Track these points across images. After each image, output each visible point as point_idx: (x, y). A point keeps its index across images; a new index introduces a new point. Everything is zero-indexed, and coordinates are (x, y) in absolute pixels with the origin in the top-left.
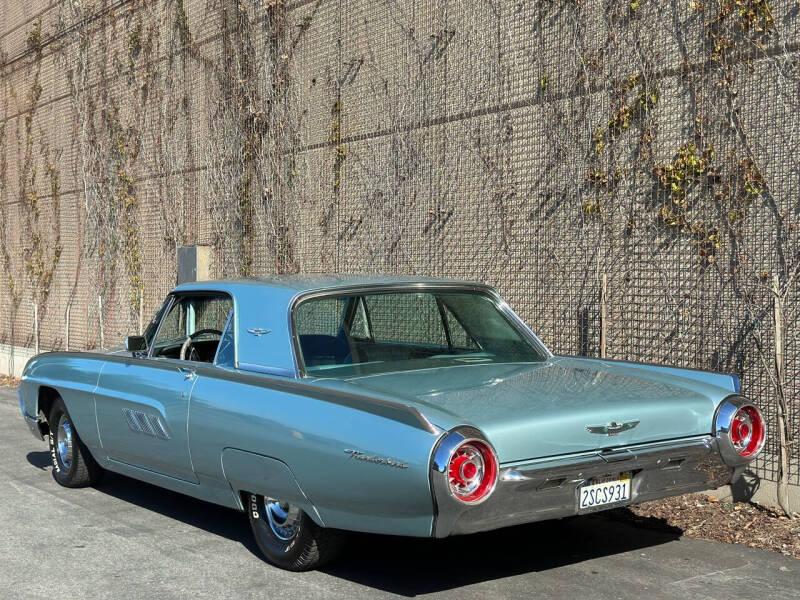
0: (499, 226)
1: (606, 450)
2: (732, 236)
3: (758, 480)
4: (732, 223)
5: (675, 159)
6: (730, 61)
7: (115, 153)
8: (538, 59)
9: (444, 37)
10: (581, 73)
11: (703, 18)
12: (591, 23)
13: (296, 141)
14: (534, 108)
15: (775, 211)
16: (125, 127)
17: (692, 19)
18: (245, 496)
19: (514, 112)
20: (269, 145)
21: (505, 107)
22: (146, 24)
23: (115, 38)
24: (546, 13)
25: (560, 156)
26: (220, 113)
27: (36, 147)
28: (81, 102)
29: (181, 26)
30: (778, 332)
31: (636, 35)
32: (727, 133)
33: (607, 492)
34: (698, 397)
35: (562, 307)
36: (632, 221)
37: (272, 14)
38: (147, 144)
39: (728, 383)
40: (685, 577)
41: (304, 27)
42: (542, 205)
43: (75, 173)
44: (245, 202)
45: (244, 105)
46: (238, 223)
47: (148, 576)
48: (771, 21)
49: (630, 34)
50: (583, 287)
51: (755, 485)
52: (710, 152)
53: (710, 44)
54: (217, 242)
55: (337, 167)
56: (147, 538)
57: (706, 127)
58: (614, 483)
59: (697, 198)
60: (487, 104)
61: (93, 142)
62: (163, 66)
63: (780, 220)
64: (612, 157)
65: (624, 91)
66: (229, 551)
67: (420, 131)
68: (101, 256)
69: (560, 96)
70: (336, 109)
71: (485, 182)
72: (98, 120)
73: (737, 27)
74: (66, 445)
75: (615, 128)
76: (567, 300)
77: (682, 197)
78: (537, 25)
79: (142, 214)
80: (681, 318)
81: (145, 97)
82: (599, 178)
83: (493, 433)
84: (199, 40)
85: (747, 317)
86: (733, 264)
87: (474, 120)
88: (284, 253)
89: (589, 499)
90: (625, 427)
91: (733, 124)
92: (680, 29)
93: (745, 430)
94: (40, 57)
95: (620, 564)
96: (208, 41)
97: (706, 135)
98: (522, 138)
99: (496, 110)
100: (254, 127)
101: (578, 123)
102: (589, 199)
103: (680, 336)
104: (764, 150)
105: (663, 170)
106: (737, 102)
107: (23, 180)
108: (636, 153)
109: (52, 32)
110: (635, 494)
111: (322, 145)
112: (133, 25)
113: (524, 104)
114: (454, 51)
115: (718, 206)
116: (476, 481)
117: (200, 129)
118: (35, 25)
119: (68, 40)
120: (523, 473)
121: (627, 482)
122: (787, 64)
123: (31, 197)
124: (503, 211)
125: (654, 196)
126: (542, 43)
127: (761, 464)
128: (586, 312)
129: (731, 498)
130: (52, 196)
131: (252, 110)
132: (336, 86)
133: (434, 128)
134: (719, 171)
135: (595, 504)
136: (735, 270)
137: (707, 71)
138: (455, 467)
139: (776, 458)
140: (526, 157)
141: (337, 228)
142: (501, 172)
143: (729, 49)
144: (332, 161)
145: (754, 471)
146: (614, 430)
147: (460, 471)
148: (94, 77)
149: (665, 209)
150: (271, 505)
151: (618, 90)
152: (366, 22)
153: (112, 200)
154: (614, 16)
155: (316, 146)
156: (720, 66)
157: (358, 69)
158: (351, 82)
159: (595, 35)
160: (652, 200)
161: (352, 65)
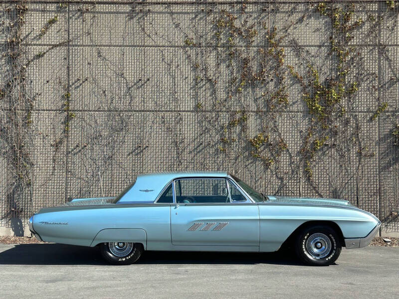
0: (175, 153)
2: (276, 161)
4: (276, 157)
14: (193, 114)
15: (290, 155)
19: (183, 114)
25: (206, 131)
32: (274, 132)
37: (12, 45)
41: (39, 56)
42: (197, 147)
48: (288, 103)
52: (268, 136)
59: (264, 149)
60: (168, 109)
65: (235, 114)
70: (67, 97)
75: (232, 124)
82: (226, 140)
101: (214, 121)
102: (220, 146)
105: (254, 140)
113: (188, 111)
114: (149, 87)
124: (177, 148)
132: (66, 86)
134: (271, 142)
142: (176, 134)
149: (253, 152)
157: (83, 82)
158: (78, 87)
159: (222, 95)
160: (245, 149)
161: (78, 80)
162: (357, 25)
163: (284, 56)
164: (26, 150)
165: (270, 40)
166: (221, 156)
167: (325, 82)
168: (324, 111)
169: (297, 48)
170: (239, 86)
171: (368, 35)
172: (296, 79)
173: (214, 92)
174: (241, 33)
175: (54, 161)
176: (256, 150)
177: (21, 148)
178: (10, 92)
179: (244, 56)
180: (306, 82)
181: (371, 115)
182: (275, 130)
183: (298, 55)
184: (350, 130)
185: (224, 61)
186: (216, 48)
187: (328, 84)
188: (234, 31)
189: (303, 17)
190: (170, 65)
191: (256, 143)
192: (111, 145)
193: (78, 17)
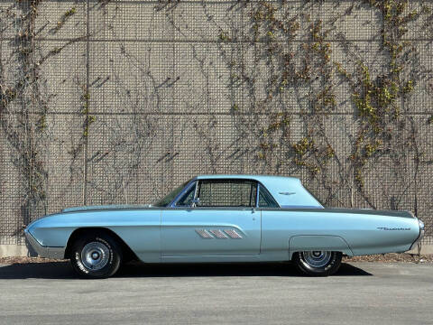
8: (231, 98)
11: (308, 98)
14: (230, 116)
21: (212, 114)
25: (244, 136)
41: (55, 52)
42: (235, 153)
55: (85, 125)
64: (270, 139)
65: (276, 117)
67: (156, 116)
69: (243, 114)
70: (86, 97)
75: (272, 128)
82: (266, 146)
87: (194, 117)
98: (222, 127)
99: (206, 114)
101: (253, 125)
102: (260, 153)
105: (297, 145)
108: (281, 139)
111: (71, 113)
113: (223, 114)
114: (179, 86)
115: (316, 159)
132: (85, 86)
133: (166, 116)
140: (225, 134)
144: (81, 122)
151: (273, 116)
152: (112, 61)
157: (105, 81)
158: (99, 86)
159: (261, 95)
160: (288, 155)
161: (99, 78)
162: (410, 18)
163: (330, 52)
164: (39, 158)
165: (314, 34)
166: (261, 164)
167: (377, 81)
168: (376, 112)
169: (345, 43)
170: (281, 85)
171: (423, 28)
172: (344, 77)
173: (252, 92)
174: (282, 26)
175: (72, 170)
176: (301, 156)
177: (34, 155)
178: (22, 92)
179: (285, 51)
180: (355, 80)
181: (428, 116)
182: (321, 133)
183: (346, 50)
184: (406, 134)
185: (263, 57)
186: (253, 42)
187: (381, 82)
188: (274, 24)
189: (351, 8)
190: (202, 62)
191: (301, 149)
192: (137, 151)
193: (99, 9)
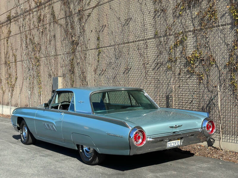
0: (144, 72)
1: (174, 132)
2: (207, 75)
3: (214, 140)
4: (207, 72)
5: (192, 54)
6: (206, 28)
7: (34, 50)
8: (155, 26)
9: (128, 20)
10: (166, 31)
11: (199, 17)
12: (169, 17)
13: (86, 48)
14: (154, 40)
15: (218, 69)
16: (36, 43)
17: (196, 17)
18: (78, 146)
19: (148, 41)
20: (79, 48)
21: (146, 39)
22: (43, 14)
23: (33, 18)
24: (157, 14)
25: (161, 53)
26: (64, 39)
27: (10, 48)
28: (23, 35)
29: (53, 14)
30: (219, 101)
31: (181, 21)
32: (205, 48)
33: (174, 143)
34: (198, 118)
35: (162, 94)
36: (180, 71)
37: (79, 12)
38: (43, 48)
39: (206, 115)
40: (195, 166)
41: (89, 16)
42: (156, 66)
43: (21, 56)
44: (72, 65)
45: (72, 38)
46: (70, 70)
47: (53, 167)
48: (217, 18)
49: (180, 20)
50: (167, 89)
51: (213, 142)
52: (201, 53)
53: (201, 24)
54: (64, 76)
55: (98, 55)
56: (51, 157)
57: (200, 46)
58: (176, 141)
59: (198, 65)
60: (141, 39)
61: (27, 47)
62: (48, 26)
63: (220, 71)
64: (175, 54)
65: (178, 36)
66: (73, 161)
67: (122, 45)
68: (30, 79)
69: (161, 37)
70: (98, 39)
71: (140, 60)
72: (28, 41)
73: (208, 19)
74: (25, 133)
75: (176, 46)
76: (163, 92)
77: (194, 65)
78: (154, 17)
79: (42, 68)
80: (194, 97)
81: (42, 35)
82: (171, 59)
83: (145, 128)
84: (58, 19)
85: (211, 97)
86: (208, 83)
87: (137, 43)
88: (84, 79)
89: (170, 145)
90: (179, 126)
91: (207, 45)
92: (193, 20)
93: (210, 127)
94: (11, 22)
95: (178, 162)
96: (61, 19)
97: (200, 48)
98: (150, 48)
99: (143, 40)
100: (74, 44)
101: (165, 44)
102: (169, 65)
103: (194, 102)
104: (215, 52)
105: (189, 57)
106: (208, 40)
107: (6, 57)
108: (181, 53)
109: (14, 15)
110: (181, 144)
111: (94, 49)
112: (39, 14)
113: (151, 39)
114: (131, 24)
115: (203, 67)
116: (140, 141)
117: (59, 44)
118: (9, 13)
119: (19, 18)
120: (152, 138)
121: (179, 141)
122: (221, 29)
123: (8, 62)
124: (145, 68)
125: (186, 65)
126: (156, 22)
127: (215, 136)
128: (168, 96)
129: (207, 145)
130: (15, 62)
131: (74, 39)
132: (98, 32)
133: (126, 45)
134: (203, 58)
135: (171, 147)
136: (208, 84)
137: (200, 31)
138: (135, 137)
139: (219, 135)
140: (151, 53)
141: (98, 72)
142: (145, 57)
143: (206, 25)
144: (97, 53)
145: (213, 138)
146: (176, 127)
147: (136, 138)
148: (27, 28)
149: (189, 68)
150: (85, 148)
151: (176, 35)
152: (106, 15)
153: (33, 64)
154: (175, 16)
155: (92, 49)
156: (203, 30)
157: (104, 28)
158: (102, 32)
159: (170, 20)
190: (141, 4)
191: (191, 60)
